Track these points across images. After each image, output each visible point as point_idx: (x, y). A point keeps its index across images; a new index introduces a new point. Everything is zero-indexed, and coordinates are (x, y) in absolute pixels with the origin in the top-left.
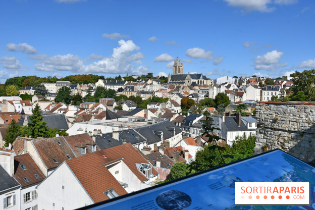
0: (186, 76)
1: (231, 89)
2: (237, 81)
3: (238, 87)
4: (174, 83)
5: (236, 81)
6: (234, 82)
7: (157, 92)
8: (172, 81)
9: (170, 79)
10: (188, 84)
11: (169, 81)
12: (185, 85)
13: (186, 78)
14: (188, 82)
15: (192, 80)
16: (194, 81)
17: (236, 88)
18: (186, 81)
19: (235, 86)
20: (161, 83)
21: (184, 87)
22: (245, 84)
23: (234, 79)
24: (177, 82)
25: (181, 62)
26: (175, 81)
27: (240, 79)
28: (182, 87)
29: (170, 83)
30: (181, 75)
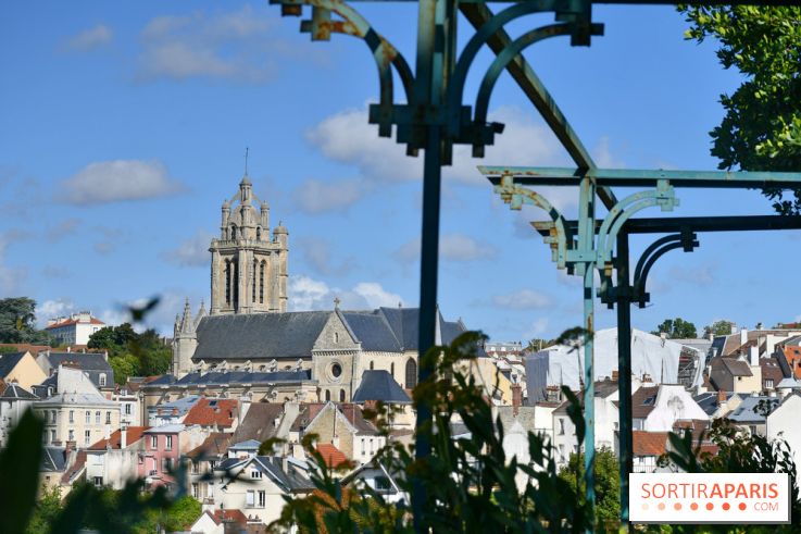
0: (315, 323)
1: (659, 421)
2: (700, 363)
3: (710, 404)
4: (226, 377)
5: (687, 360)
6: (673, 374)
7: (100, 448)
8: (205, 367)
9: (188, 348)
10: (336, 386)
11: (184, 365)
12: (308, 393)
13: (321, 343)
14: (337, 370)
15: (365, 360)
16: (383, 361)
17: (695, 413)
18: (320, 365)
19: (687, 397)
20: (118, 383)
21: (306, 411)
22: (751, 384)
23: (676, 347)
24: (248, 377)
25: (270, 221)
26: (227, 366)
27: (719, 343)
28: (292, 413)
29: (193, 379)
30: (275, 322)
